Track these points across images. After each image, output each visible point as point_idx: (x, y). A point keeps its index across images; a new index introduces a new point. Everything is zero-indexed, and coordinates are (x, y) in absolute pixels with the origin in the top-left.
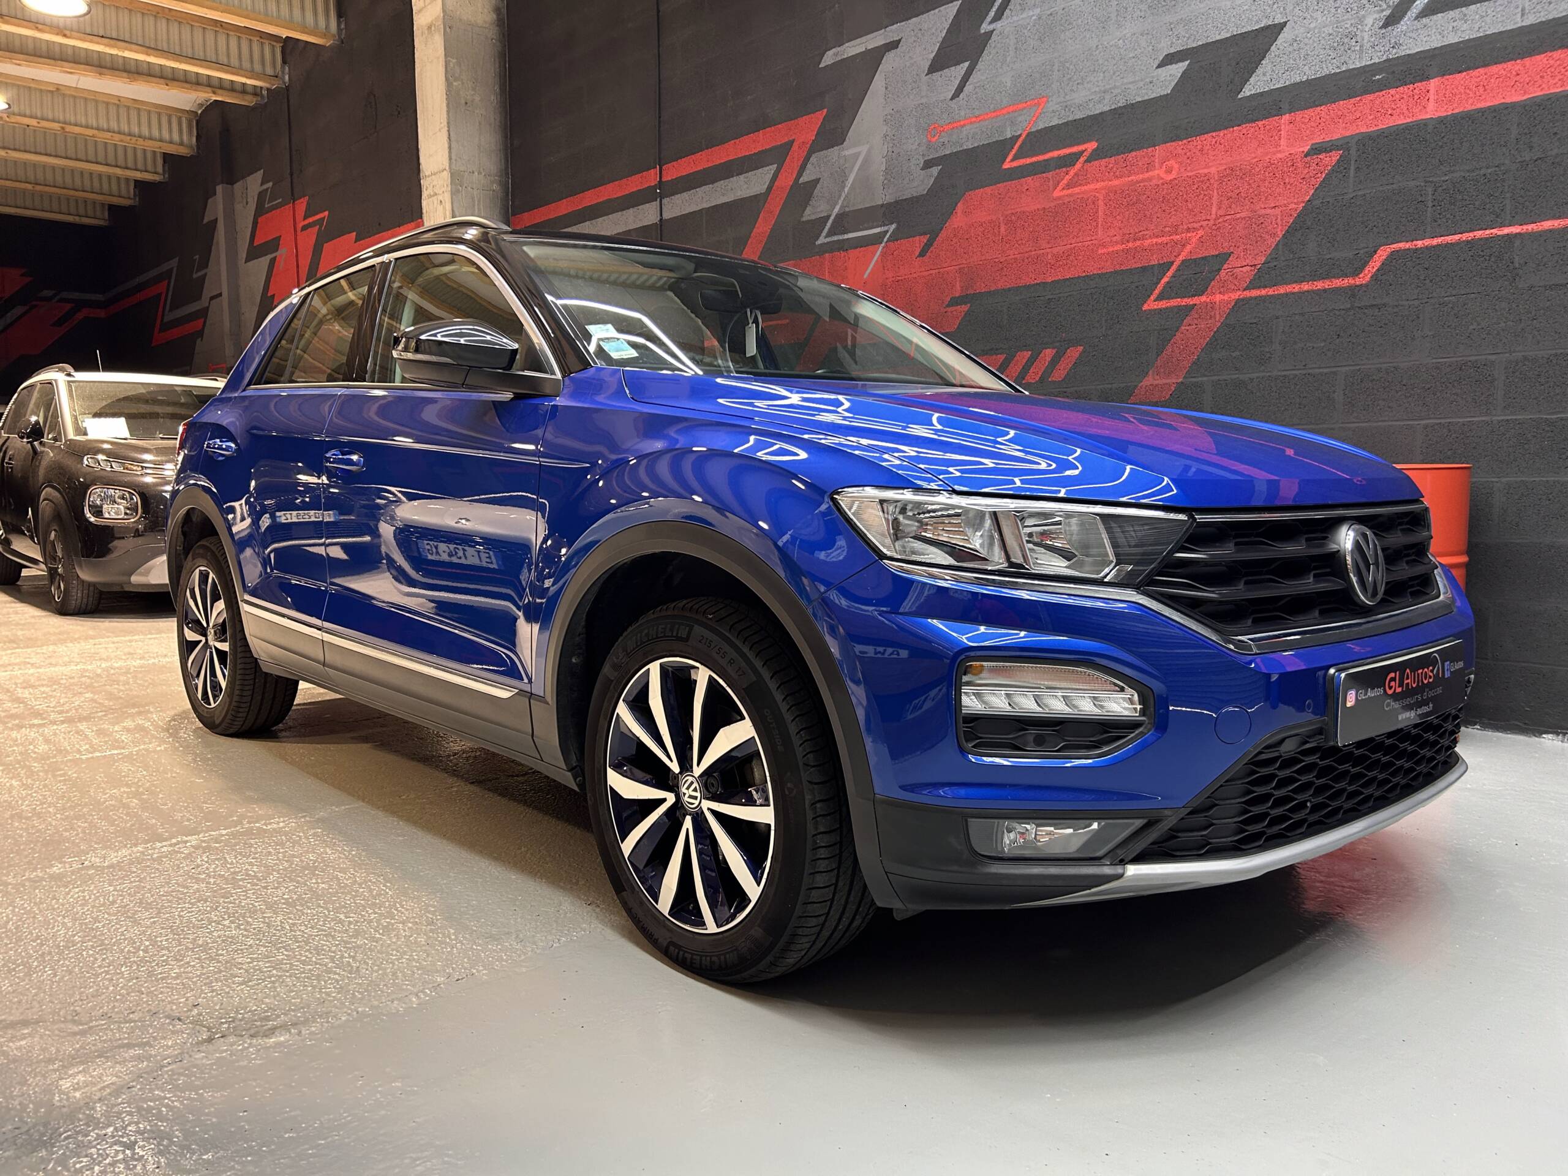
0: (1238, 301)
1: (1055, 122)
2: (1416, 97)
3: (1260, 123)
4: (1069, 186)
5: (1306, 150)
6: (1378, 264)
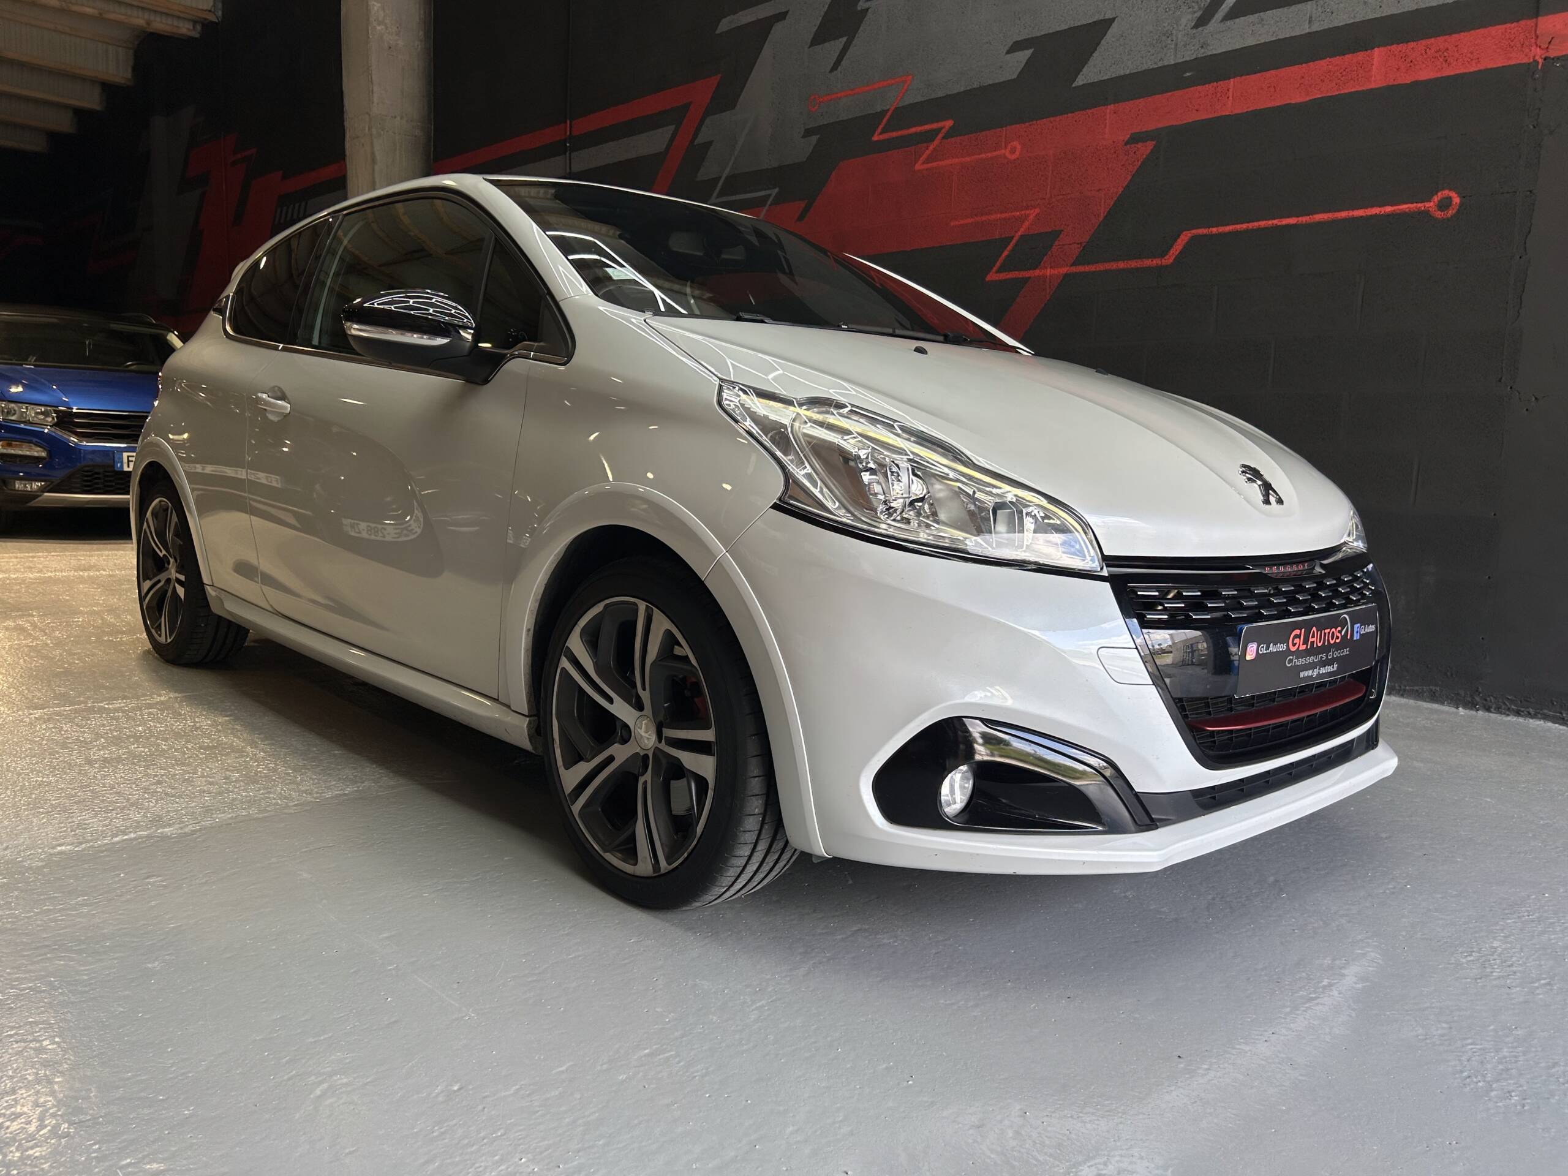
0: (1066, 275)
1: (919, 99)
2: (1219, 95)
3: (1089, 111)
4: (929, 160)
5: (1126, 139)
6: (1181, 247)
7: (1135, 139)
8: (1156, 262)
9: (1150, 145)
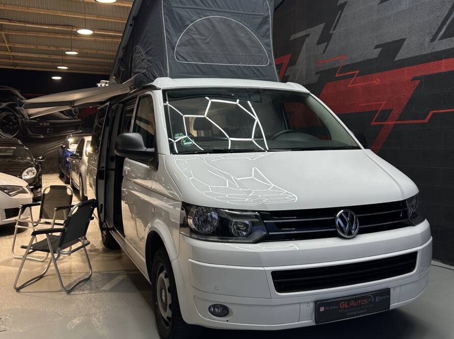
1: (349, 63)
4: (352, 84)
7: (414, 79)
8: (422, 121)
9: (419, 81)
